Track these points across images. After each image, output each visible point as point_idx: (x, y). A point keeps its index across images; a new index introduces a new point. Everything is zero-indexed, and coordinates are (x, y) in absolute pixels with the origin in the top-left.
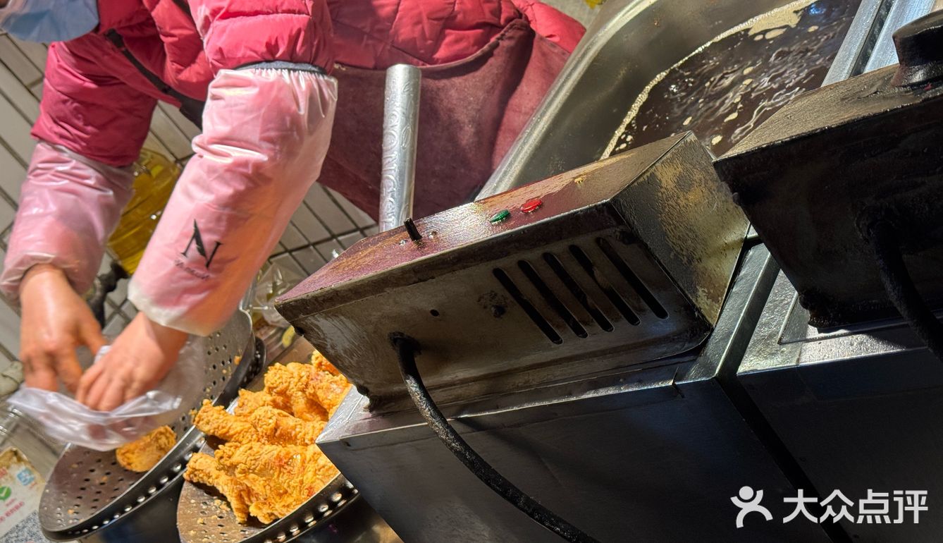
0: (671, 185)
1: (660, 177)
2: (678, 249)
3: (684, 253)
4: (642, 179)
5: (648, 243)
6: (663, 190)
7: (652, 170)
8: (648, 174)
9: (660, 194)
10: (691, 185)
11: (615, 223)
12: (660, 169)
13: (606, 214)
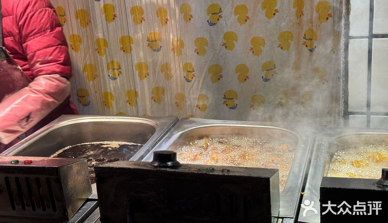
0: (75, 171)
1: (73, 167)
2: (69, 191)
3: (71, 193)
4: (68, 166)
5: (63, 185)
6: (72, 172)
7: (72, 164)
8: (71, 165)
9: (71, 172)
10: (80, 174)
11: (56, 175)
12: (74, 165)
13: (55, 171)
